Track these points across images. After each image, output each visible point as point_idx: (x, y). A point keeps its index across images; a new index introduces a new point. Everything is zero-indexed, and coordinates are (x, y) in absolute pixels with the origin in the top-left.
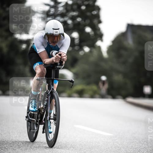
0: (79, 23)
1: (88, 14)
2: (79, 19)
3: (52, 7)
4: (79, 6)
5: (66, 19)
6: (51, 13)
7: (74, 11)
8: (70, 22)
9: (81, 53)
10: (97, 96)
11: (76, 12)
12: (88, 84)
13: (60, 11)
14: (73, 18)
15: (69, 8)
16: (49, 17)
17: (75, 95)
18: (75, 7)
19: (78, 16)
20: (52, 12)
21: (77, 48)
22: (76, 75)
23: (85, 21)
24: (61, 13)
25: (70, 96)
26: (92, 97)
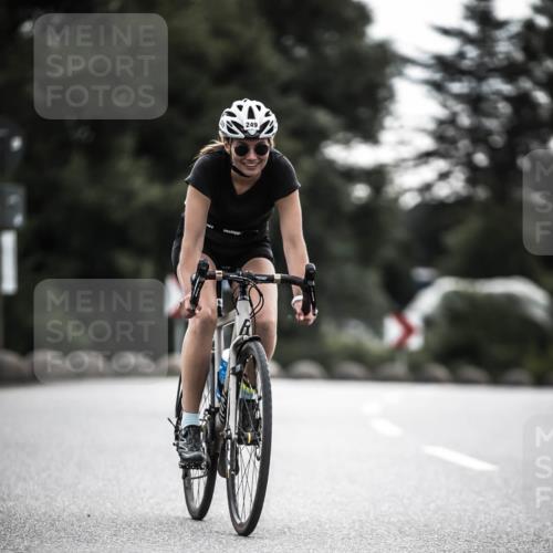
5: (526, 84)
6: (466, 64)
8: (541, 97)
13: (501, 56)
15: (537, 42)
16: (460, 80)
20: (472, 59)
24: (505, 63)
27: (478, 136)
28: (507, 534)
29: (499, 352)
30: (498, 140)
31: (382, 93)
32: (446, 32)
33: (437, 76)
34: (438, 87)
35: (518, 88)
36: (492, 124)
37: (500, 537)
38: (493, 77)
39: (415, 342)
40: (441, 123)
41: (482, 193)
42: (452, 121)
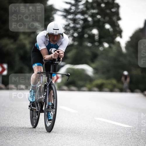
0: (99, 20)
1: (108, 11)
2: (99, 17)
3: (72, 5)
4: (99, 4)
5: (86, 16)
6: (72, 11)
7: (94, 9)
8: (90, 19)
9: (101, 49)
10: (116, 90)
11: (96, 10)
12: (108, 78)
13: (80, 9)
14: (93, 16)
15: (89, 6)
16: (70, 15)
17: (96, 89)
18: (95, 5)
19: (98, 14)
21: (97, 44)
22: (96, 70)
23: (104, 18)
24: (81, 11)
25: (90, 90)
26: (112, 91)
27: (75, 29)
28: (79, 128)
29: (80, 83)
30: (80, 30)
31: (51, 18)
32: (67, 3)
33: (65, 14)
34: (65, 17)
35: (85, 17)
36: (78, 26)
37: (77, 128)
38: (78, 14)
39: (59, 81)
40: (66, 26)
41: (76, 43)
42: (68, 25)
